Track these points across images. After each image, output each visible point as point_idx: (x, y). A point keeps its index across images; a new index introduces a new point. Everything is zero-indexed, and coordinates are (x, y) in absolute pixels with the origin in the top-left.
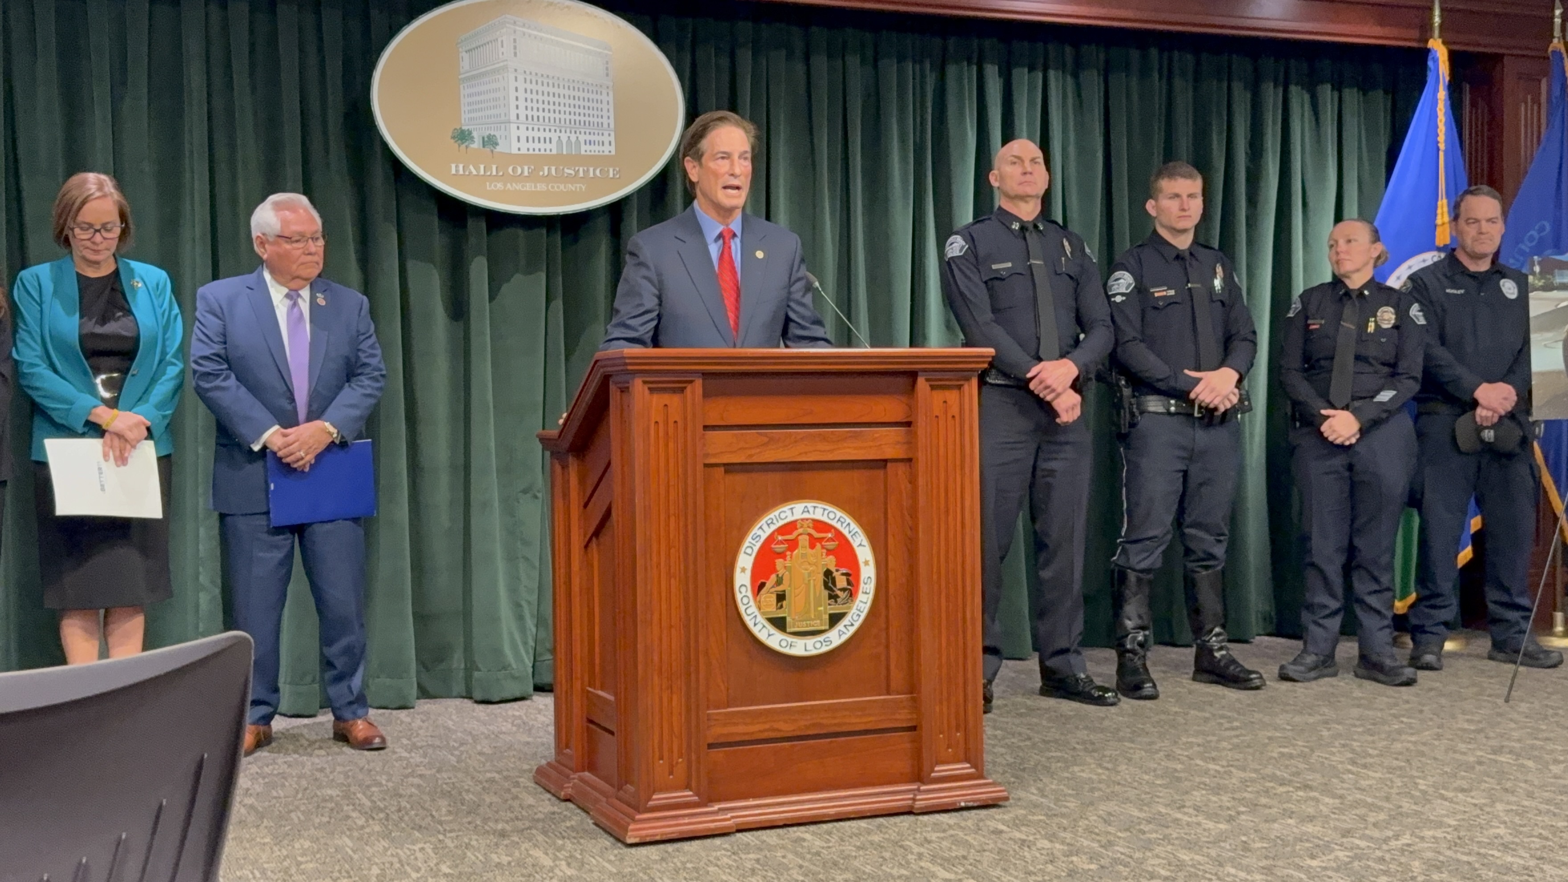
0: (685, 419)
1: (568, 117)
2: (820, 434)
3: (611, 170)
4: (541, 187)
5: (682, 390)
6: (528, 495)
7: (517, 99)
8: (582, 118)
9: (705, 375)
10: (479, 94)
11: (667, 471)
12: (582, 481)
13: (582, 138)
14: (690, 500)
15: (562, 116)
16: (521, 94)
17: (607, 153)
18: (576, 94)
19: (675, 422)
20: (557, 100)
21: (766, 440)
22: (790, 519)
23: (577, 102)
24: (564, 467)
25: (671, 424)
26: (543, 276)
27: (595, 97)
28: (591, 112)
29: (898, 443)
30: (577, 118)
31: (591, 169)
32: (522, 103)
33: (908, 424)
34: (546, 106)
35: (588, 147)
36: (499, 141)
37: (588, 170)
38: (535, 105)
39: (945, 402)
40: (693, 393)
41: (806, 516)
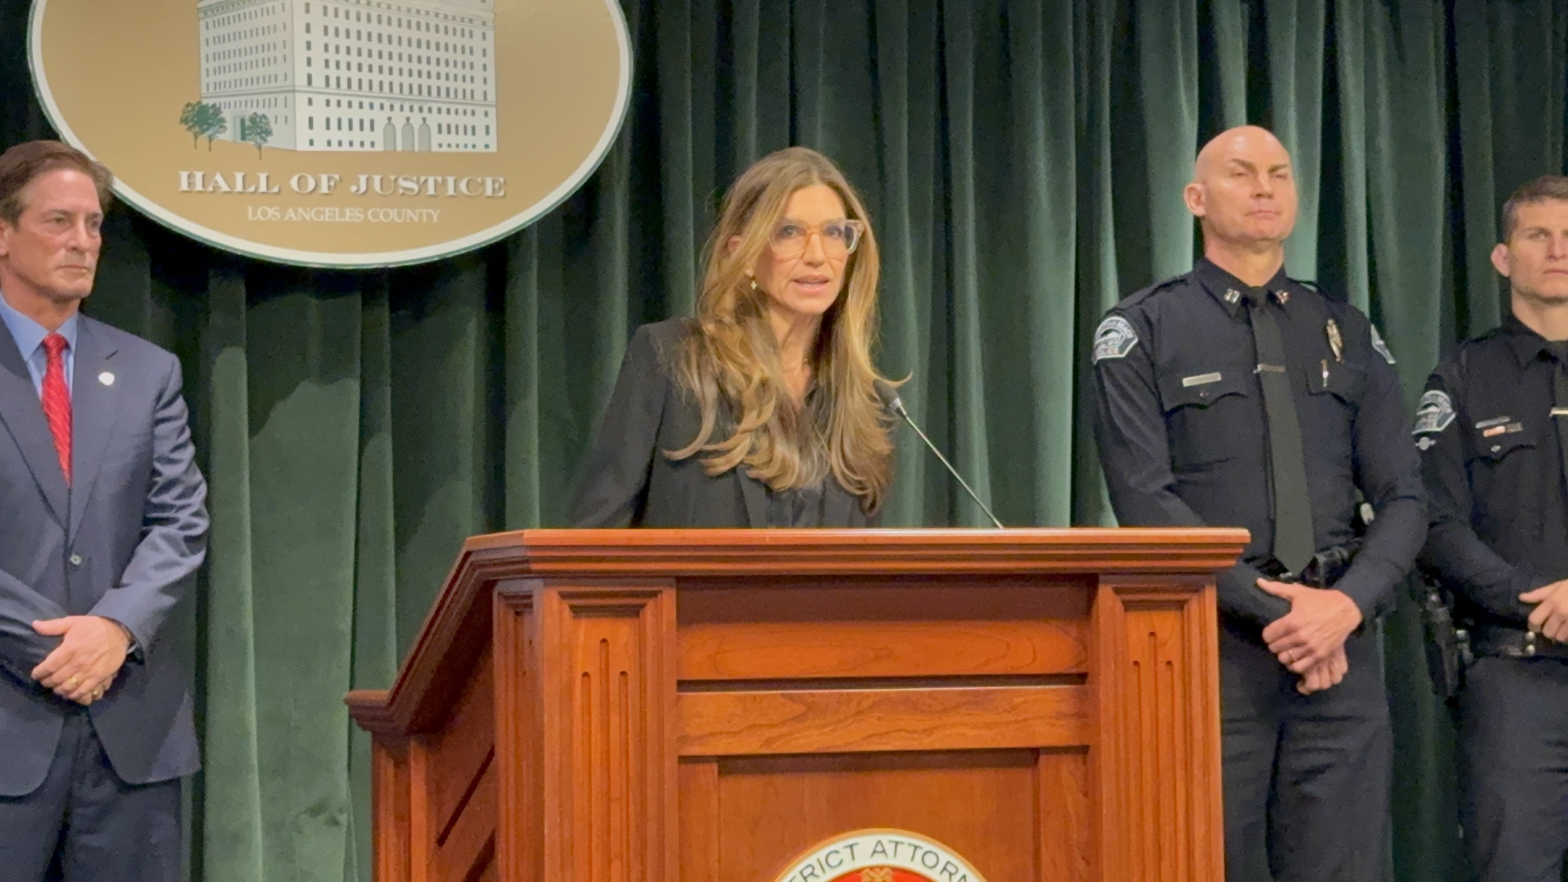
0: (642, 667)
1: (406, 80)
2: (906, 698)
3: (489, 181)
4: (352, 215)
5: (635, 611)
6: (322, 818)
7: (309, 46)
8: (434, 83)
9: (683, 581)
10: (238, 36)
11: (607, 769)
12: (436, 789)
13: (433, 120)
14: (651, 829)
15: (396, 79)
16: (317, 38)
17: (480, 149)
18: (424, 35)
19: (623, 673)
20: (385, 47)
21: (800, 708)
22: (848, 866)
23: (424, 52)
24: (401, 763)
25: (615, 677)
26: (355, 385)
27: (459, 41)
28: (452, 70)
29: (1060, 716)
30: (425, 81)
31: (451, 180)
32: (318, 55)
33: (1081, 678)
34: (365, 60)
35: (445, 138)
36: (273, 126)
37: (444, 182)
38: (343, 58)
39: (1152, 634)
40: (658, 615)
41: (879, 860)
